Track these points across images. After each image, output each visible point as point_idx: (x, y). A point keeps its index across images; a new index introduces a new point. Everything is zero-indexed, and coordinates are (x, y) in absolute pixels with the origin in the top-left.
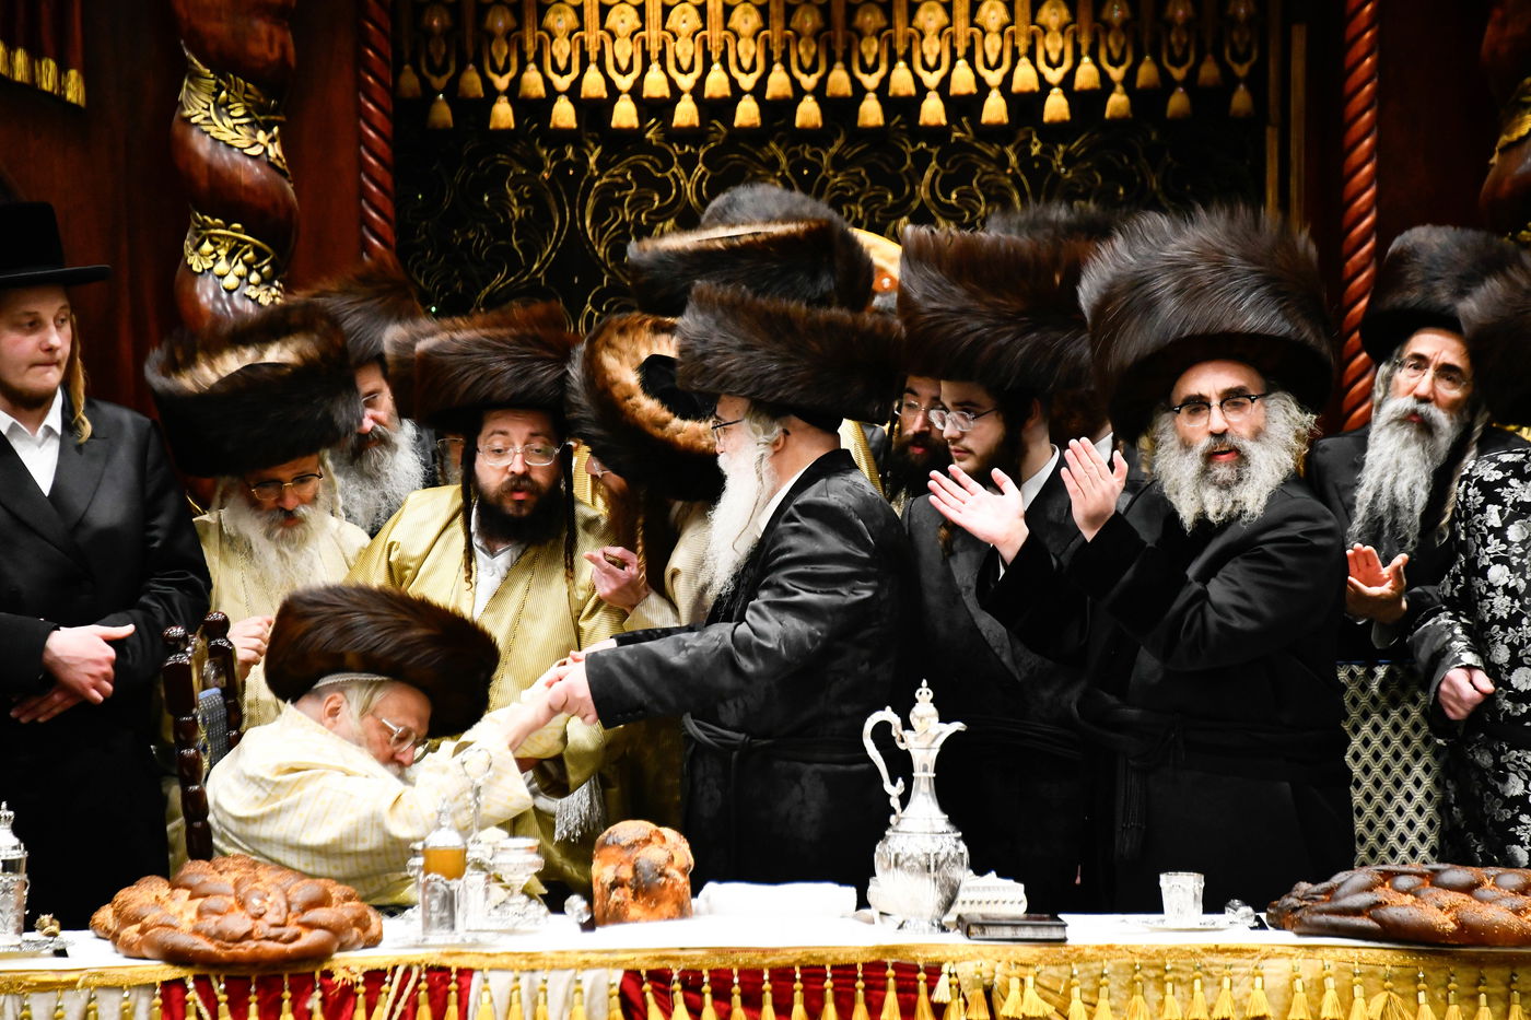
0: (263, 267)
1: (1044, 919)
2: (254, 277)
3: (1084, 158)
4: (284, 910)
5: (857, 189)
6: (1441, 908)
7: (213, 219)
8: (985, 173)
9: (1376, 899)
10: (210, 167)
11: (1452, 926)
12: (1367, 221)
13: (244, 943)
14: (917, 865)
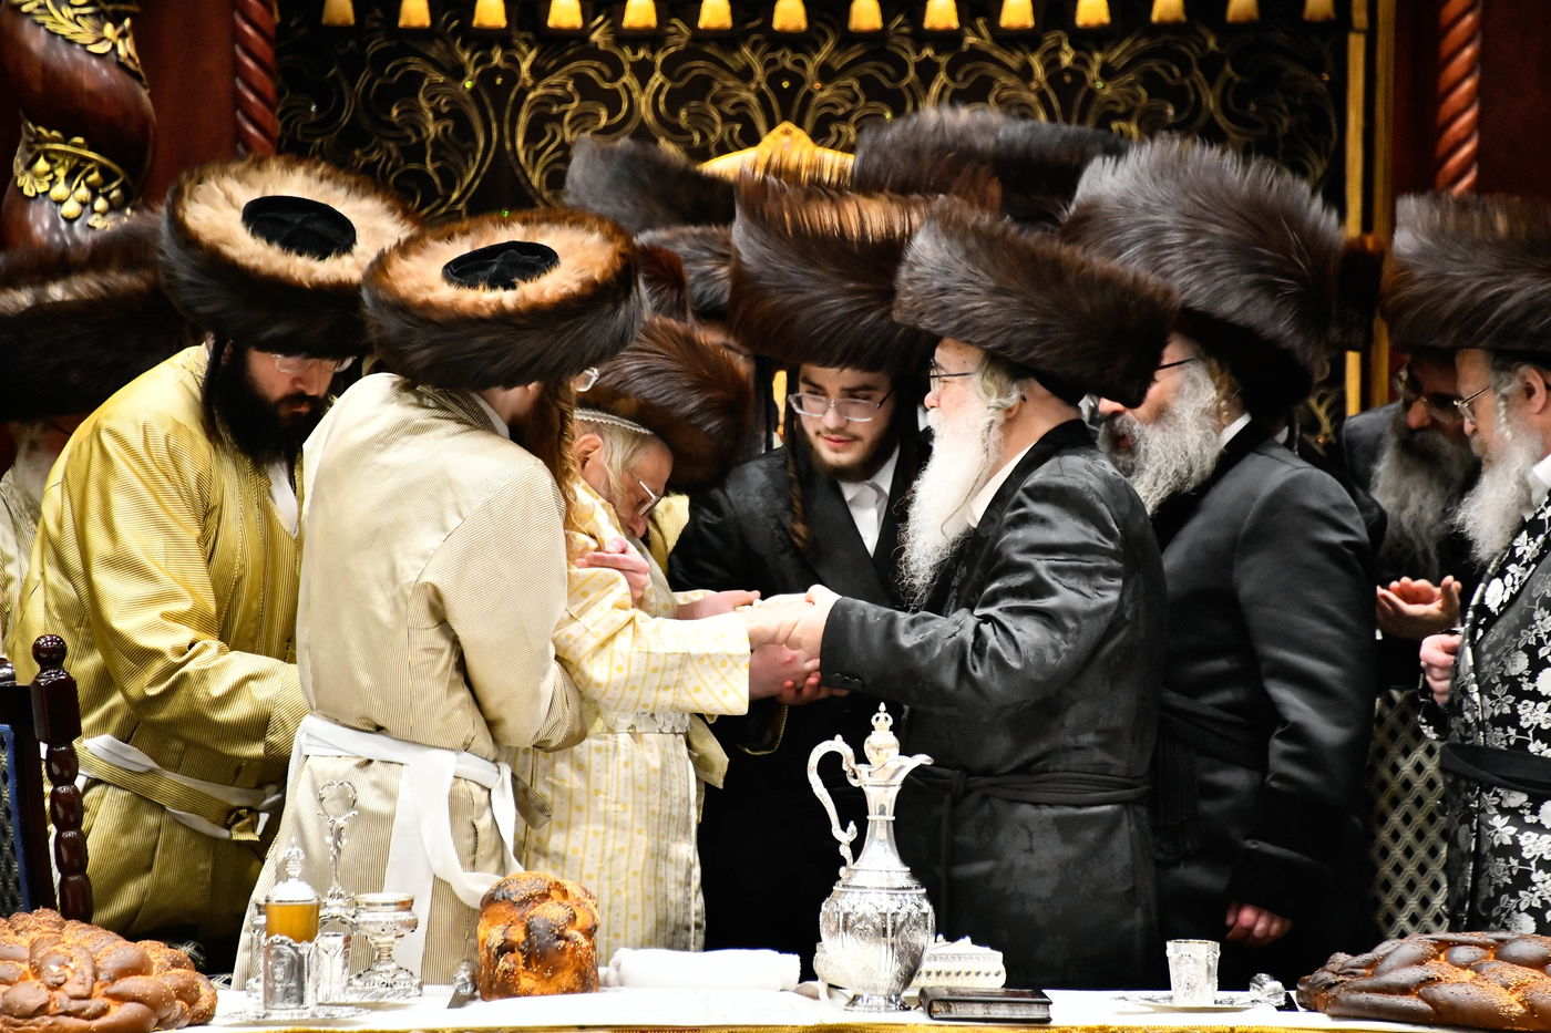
0: (111, 191)
1: (1024, 995)
2: (100, 204)
3: (1126, 69)
4: (89, 979)
5: (849, 106)
6: (1507, 987)
7: (49, 131)
8: (1005, 87)
9: (1426, 974)
10: (45, 67)
11: (1518, 1009)
12: (1467, 149)
13: (37, 1020)
14: (871, 928)
